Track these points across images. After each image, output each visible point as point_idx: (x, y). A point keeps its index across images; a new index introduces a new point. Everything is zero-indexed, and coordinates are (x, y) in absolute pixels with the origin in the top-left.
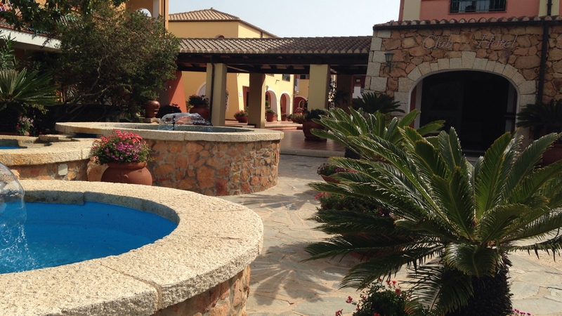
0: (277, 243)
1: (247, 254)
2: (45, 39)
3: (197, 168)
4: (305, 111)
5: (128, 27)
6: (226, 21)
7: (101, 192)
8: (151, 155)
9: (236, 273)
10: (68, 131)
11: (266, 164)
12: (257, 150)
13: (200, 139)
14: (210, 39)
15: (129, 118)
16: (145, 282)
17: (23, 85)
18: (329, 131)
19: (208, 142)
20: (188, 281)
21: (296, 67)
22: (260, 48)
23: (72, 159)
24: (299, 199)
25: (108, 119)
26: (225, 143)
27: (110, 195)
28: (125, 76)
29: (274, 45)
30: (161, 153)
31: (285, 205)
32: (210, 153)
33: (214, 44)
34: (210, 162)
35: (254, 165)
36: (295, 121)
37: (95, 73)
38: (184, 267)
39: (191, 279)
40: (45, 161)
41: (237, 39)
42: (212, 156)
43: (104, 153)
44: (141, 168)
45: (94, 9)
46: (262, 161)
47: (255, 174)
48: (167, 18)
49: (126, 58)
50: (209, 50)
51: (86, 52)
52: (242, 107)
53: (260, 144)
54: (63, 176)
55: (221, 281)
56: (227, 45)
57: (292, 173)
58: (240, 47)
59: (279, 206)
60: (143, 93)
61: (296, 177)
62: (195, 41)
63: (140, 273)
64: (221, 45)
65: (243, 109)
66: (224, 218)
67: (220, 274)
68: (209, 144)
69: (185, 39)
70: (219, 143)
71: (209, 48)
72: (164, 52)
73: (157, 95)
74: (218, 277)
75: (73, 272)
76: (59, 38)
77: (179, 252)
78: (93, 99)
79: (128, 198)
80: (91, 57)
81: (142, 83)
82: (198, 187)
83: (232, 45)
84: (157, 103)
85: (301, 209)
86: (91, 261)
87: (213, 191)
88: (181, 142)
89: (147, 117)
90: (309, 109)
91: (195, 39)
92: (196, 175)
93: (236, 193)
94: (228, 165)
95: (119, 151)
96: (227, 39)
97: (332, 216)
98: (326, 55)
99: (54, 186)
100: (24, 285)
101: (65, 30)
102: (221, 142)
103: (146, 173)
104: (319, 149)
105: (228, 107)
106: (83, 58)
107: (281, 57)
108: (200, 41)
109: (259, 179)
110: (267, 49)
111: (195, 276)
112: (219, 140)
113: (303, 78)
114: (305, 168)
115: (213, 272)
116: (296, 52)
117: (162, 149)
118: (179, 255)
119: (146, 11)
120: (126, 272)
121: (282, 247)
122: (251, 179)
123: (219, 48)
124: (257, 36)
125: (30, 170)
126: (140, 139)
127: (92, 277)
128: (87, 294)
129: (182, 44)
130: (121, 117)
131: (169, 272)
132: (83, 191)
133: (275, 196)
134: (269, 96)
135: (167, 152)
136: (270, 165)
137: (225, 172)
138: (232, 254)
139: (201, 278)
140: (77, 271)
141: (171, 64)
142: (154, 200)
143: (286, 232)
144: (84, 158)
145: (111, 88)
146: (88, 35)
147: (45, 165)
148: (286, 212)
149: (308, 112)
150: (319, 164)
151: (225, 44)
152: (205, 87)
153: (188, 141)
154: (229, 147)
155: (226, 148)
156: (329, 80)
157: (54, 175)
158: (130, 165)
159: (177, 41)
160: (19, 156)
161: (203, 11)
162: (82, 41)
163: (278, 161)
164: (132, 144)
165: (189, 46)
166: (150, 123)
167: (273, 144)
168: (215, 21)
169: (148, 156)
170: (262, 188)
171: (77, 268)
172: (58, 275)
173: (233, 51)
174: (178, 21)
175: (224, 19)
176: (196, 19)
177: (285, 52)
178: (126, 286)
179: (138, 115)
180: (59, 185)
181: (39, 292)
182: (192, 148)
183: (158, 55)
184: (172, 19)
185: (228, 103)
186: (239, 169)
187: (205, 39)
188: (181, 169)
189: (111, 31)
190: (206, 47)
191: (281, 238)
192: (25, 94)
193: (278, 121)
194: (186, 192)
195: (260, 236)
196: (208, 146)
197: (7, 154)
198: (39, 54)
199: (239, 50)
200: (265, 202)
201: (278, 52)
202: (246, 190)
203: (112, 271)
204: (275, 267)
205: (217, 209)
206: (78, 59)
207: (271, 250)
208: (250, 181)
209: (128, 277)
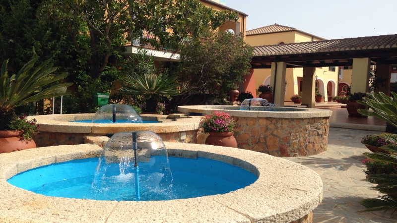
0: (330, 195)
1: (311, 202)
2: (171, 54)
3: (267, 137)
4: (348, 94)
5: (220, 42)
6: (286, 31)
7: (207, 151)
8: (236, 127)
9: (304, 215)
10: (185, 111)
11: (318, 135)
12: (311, 124)
13: (268, 116)
14: (274, 46)
15: (219, 101)
16: (242, 214)
17: (160, 84)
18: (370, 109)
19: (274, 118)
20: (271, 217)
21: (341, 61)
22: (312, 49)
23: (189, 130)
24: (347, 162)
25: (206, 103)
26: (286, 119)
27: (213, 154)
28: (218, 74)
29: (323, 45)
30: (242, 126)
31: (335, 166)
32: (275, 126)
33: (277, 49)
34: (275, 133)
35: (309, 136)
36: (339, 102)
37: (199, 74)
38: (267, 207)
39: (273, 216)
40: (174, 130)
41: (294, 44)
42: (277, 128)
43: (207, 126)
44: (229, 136)
45: (201, 33)
46: (315, 132)
47: (309, 142)
48: (245, 34)
49: (219, 63)
50: (274, 53)
51: (194, 61)
52: (296, 92)
53: (314, 120)
54: (183, 140)
55: (293, 220)
56: (287, 49)
57: (339, 142)
58: (297, 49)
59: (330, 167)
60: (229, 85)
61: (343, 145)
62: (264, 48)
63: (238, 208)
64: (282, 49)
65: (297, 94)
66: (291, 174)
67: (292, 215)
68: (275, 120)
69: (256, 47)
70: (282, 119)
71: (273, 52)
72: (243, 57)
73: (237, 86)
74: (291, 216)
75: (198, 203)
76: (179, 53)
77: (262, 196)
78: (198, 90)
79: (224, 156)
80: (197, 64)
81: (228, 78)
82: (267, 150)
83: (291, 49)
84: (237, 91)
85: (348, 170)
86: (206, 196)
87: (278, 153)
88: (255, 118)
89: (231, 101)
90: (352, 92)
91: (264, 46)
92: (266, 141)
93: (295, 156)
94: (289, 135)
95: (216, 125)
96: (286, 44)
97: (383, 179)
98: (367, 50)
99: (180, 146)
100: (170, 209)
101: (182, 47)
102: (284, 118)
103: (233, 139)
104: (362, 124)
105: (286, 92)
106: (193, 65)
107: (328, 54)
108: (267, 48)
109: (313, 146)
110: (317, 49)
111: (276, 214)
112: (282, 117)
113: (346, 68)
114: (350, 138)
115: (288, 213)
116: (341, 50)
117: (243, 123)
118: (262, 198)
119: (231, 31)
120: (229, 206)
121: (334, 198)
122: (306, 145)
123: (281, 51)
124: (310, 40)
125: (165, 136)
126: (229, 117)
127: (208, 207)
128: (207, 218)
129: (255, 51)
130: (215, 101)
131: (257, 210)
132: (196, 150)
133: (326, 159)
134: (318, 83)
135: (245, 125)
136: (322, 135)
137: (287, 140)
138: (300, 201)
139: (279, 216)
140: (199, 203)
141: (247, 65)
142: (241, 158)
143: (337, 187)
144: (196, 129)
145: (209, 83)
146: (196, 50)
147: (173, 133)
148: (336, 172)
149: (351, 95)
150: (363, 135)
151: (285, 48)
152: (270, 79)
153: (260, 118)
154: (290, 122)
155: (288, 122)
156: (369, 70)
157: (179, 139)
158: (223, 134)
159: (252, 49)
160: (160, 127)
161: (269, 26)
162: (192, 54)
163: (328, 132)
164: (224, 120)
165: (260, 52)
166: (232, 105)
167: (324, 120)
168: (278, 32)
169: (234, 128)
170: (316, 152)
171: (199, 201)
172: (189, 204)
173: (291, 52)
174: (252, 35)
175: (284, 30)
176: (264, 32)
177: (332, 50)
178: (230, 216)
179: (225, 100)
180: (182, 146)
181: (179, 214)
182: (263, 122)
183: (239, 59)
184: (248, 34)
185: (286, 90)
186: (297, 138)
187: (271, 46)
188: (255, 137)
189: (210, 46)
190: (271, 51)
191: (333, 192)
192: (161, 89)
193: (325, 102)
194: (261, 153)
195: (321, 189)
196: (274, 121)
197: (153, 126)
198: (168, 63)
199: (296, 52)
200: (318, 163)
201: (327, 51)
202: (302, 153)
203: (220, 205)
204: (330, 213)
205: (285, 167)
206: (190, 66)
207: (325, 200)
208: (306, 147)
209: (231, 210)
